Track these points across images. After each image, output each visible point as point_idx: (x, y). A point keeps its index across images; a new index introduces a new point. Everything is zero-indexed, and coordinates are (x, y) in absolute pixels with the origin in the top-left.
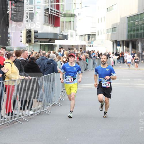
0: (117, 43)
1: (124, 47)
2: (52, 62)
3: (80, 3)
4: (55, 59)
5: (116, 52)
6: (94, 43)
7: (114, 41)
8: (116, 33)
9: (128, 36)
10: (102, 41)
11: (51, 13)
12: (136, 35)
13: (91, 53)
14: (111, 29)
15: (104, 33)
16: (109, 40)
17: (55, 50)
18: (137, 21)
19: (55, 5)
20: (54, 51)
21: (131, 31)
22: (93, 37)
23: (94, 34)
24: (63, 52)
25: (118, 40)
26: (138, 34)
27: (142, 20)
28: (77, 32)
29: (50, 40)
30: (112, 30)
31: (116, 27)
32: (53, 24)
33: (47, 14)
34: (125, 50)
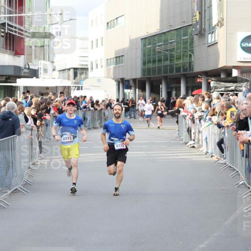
0: (124, 83)
1: (137, 90)
2: (10, 117)
3: (60, 14)
4: (15, 112)
5: (123, 99)
6: (85, 84)
7: (119, 80)
8: (123, 66)
9: (144, 71)
10: (99, 80)
11: (9, 32)
12: (157, 68)
13: (80, 100)
14: (113, 58)
15: (102, 67)
16: (111, 78)
17: (16, 95)
18: (158, 46)
19: (16, 17)
20: (16, 98)
21: (148, 63)
22: (83, 73)
23: (85, 67)
24: (31, 99)
25: (127, 77)
26: (160, 67)
27: (167, 44)
28: (55, 64)
29: (9, 78)
30: (116, 61)
31: (123, 56)
32: (13, 51)
33: (3, 32)
34: (138, 94)
